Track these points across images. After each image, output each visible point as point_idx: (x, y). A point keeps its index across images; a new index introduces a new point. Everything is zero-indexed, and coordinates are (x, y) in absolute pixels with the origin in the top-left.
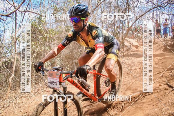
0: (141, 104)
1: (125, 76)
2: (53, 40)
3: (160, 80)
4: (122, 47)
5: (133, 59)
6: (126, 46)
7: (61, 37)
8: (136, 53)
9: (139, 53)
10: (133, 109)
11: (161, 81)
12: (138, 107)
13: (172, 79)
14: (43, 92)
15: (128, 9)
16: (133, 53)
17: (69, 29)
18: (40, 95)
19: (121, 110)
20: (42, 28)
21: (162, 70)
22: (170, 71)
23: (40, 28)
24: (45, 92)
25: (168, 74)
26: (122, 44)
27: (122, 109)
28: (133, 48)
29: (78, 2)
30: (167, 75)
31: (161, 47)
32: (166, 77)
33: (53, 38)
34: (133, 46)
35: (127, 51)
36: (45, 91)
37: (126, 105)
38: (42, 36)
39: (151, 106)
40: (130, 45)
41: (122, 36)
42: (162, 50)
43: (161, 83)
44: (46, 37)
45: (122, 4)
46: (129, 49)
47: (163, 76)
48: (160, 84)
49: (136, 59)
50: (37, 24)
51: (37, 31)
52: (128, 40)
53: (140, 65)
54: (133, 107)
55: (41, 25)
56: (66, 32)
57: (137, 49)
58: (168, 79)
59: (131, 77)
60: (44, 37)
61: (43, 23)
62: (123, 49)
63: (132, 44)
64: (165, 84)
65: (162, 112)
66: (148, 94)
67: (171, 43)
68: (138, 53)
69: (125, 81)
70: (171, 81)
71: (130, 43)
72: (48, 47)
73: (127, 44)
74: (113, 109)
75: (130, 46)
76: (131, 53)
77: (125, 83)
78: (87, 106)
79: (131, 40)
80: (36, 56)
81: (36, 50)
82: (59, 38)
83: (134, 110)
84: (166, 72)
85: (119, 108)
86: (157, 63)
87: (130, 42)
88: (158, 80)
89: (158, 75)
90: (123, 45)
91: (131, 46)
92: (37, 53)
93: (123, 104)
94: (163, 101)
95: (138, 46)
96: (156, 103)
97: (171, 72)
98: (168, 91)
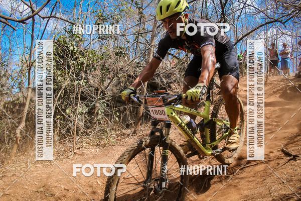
2: (93, 70)
3: (271, 143)
7: (106, 65)
11: (273, 146)
12: (231, 185)
13: (292, 143)
14: (72, 156)
17: (121, 52)
18: (67, 159)
20: (75, 47)
23: (72, 48)
24: (76, 156)
29: (139, 6)
31: (278, 90)
33: (93, 66)
36: (75, 153)
38: (74, 62)
42: (278, 96)
43: (273, 149)
44: (82, 64)
45: (213, 13)
50: (67, 40)
51: (67, 52)
55: (74, 43)
56: (116, 57)
60: (77, 63)
61: (78, 39)
64: (278, 150)
65: (270, 193)
70: (290, 146)
72: (85, 81)
80: (62, 95)
81: (64, 85)
82: (103, 66)
86: (268, 116)
92: (64, 89)
98: (282, 162)
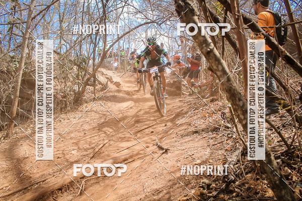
0: (114, 180)
1: (94, 134)
3: (147, 138)
4: (93, 83)
5: (109, 104)
6: (100, 83)
8: (116, 94)
9: (121, 95)
10: (100, 189)
11: (149, 141)
12: (108, 185)
13: (165, 137)
15: (105, 20)
16: (111, 94)
19: (79, 193)
21: (153, 123)
22: (164, 125)
25: (161, 129)
26: (92, 79)
27: (81, 190)
28: (112, 87)
30: (159, 130)
32: (157, 133)
34: (112, 82)
35: (102, 91)
37: (88, 183)
39: (130, 181)
40: (106, 80)
41: (94, 65)
43: (149, 143)
46: (104, 87)
47: (152, 132)
48: (148, 145)
49: (115, 104)
52: (105, 73)
53: (121, 115)
54: (101, 186)
57: (118, 88)
58: (160, 136)
59: (104, 135)
62: (95, 88)
63: (110, 79)
64: (154, 145)
65: (144, 190)
66: (126, 162)
67: (169, 81)
68: (119, 95)
69: (94, 141)
71: (107, 78)
73: (102, 79)
74: (65, 194)
75: (107, 83)
76: (108, 94)
77: (93, 146)
78: (17, 192)
79: (110, 73)
83: (101, 191)
84: (159, 126)
85: (77, 190)
87: (107, 76)
88: (144, 139)
89: (147, 130)
90: (94, 82)
91: (109, 82)
93: (83, 182)
94: (147, 171)
95: (121, 83)
96: (138, 176)
97: (166, 125)
98: (156, 156)
